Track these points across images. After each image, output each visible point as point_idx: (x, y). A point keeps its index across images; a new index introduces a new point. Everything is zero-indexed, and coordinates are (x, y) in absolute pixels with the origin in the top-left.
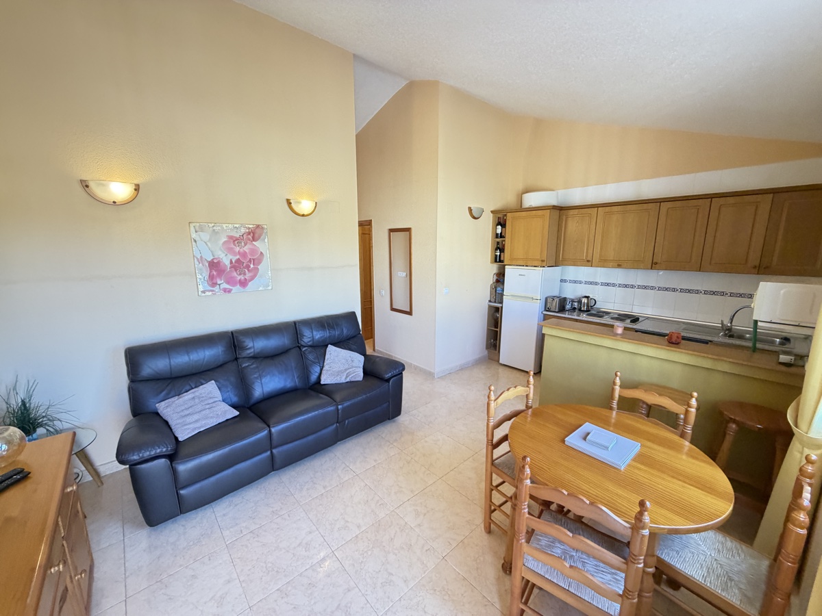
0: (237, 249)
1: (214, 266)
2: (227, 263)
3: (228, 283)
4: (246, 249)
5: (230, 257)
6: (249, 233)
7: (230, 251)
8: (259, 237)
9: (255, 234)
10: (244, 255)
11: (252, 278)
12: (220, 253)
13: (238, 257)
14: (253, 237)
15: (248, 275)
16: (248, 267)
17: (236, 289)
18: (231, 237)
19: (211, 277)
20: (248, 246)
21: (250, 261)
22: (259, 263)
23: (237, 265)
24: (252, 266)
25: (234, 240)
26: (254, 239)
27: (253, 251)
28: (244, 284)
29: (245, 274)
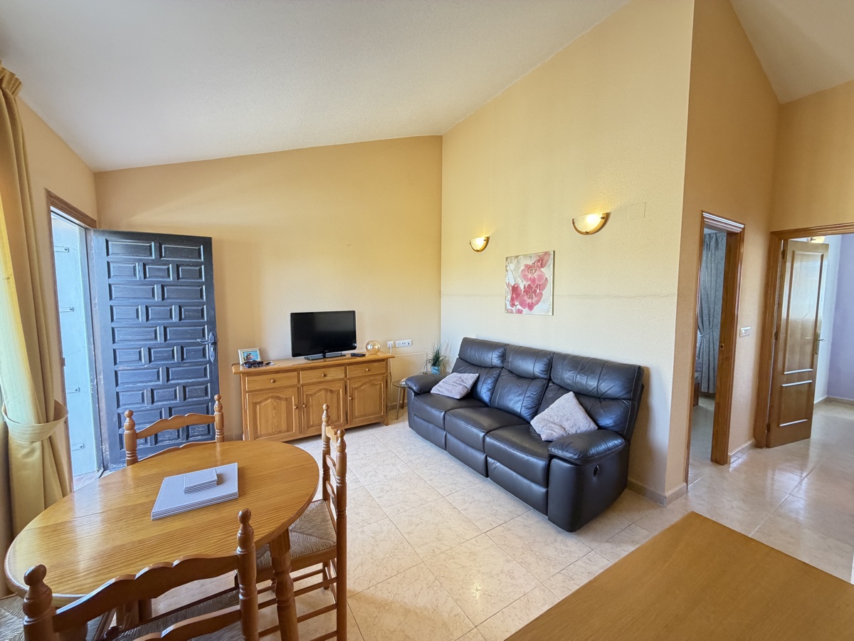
0: (530, 276)
1: (515, 289)
2: (522, 287)
3: (521, 305)
4: (535, 275)
5: (525, 283)
6: (539, 261)
7: (525, 277)
8: (546, 264)
9: (541, 261)
10: (533, 280)
11: (538, 302)
12: (519, 279)
13: (529, 283)
14: (541, 264)
15: (535, 299)
16: (535, 291)
17: (526, 310)
18: (526, 266)
19: (512, 299)
20: (537, 273)
21: (537, 287)
22: (544, 288)
23: (529, 290)
24: (538, 291)
25: (528, 268)
26: (542, 266)
27: (540, 277)
28: (531, 307)
29: (532, 298)
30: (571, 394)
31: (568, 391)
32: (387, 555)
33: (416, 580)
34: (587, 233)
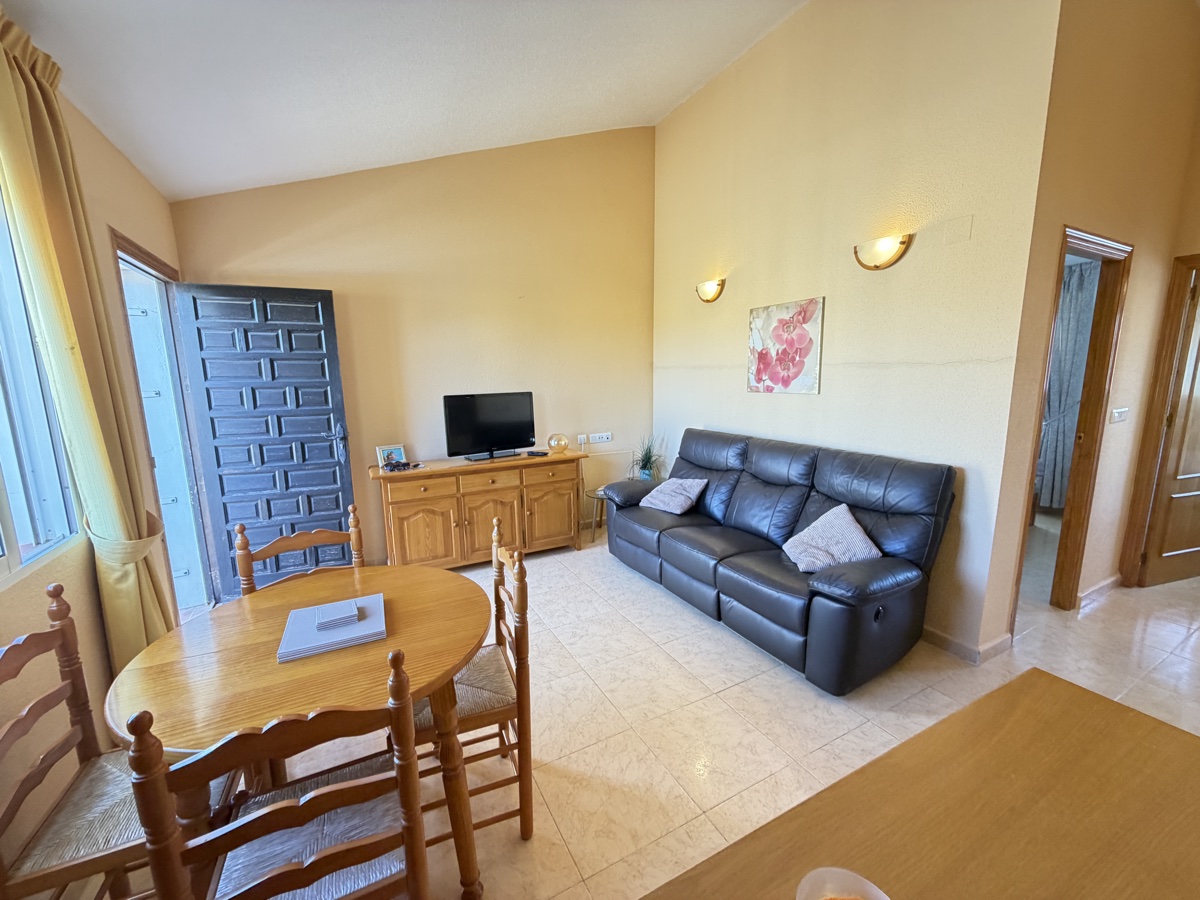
0: (785, 336)
1: (763, 357)
2: (773, 353)
3: (771, 379)
4: (794, 335)
5: (778, 346)
6: (800, 313)
7: (778, 338)
8: (811, 316)
9: (804, 313)
10: (791, 343)
11: (796, 375)
12: (769, 341)
13: (785, 346)
14: (804, 318)
15: (793, 370)
16: (793, 359)
17: (778, 388)
18: (781, 321)
19: (759, 371)
20: (798, 331)
21: (796, 351)
22: (807, 354)
23: (783, 357)
24: (797, 358)
25: (784, 324)
26: (805, 321)
27: (802, 337)
28: (786, 382)
29: (789, 369)
30: (844, 507)
31: (840, 503)
32: (584, 718)
33: (622, 751)
34: (877, 267)
